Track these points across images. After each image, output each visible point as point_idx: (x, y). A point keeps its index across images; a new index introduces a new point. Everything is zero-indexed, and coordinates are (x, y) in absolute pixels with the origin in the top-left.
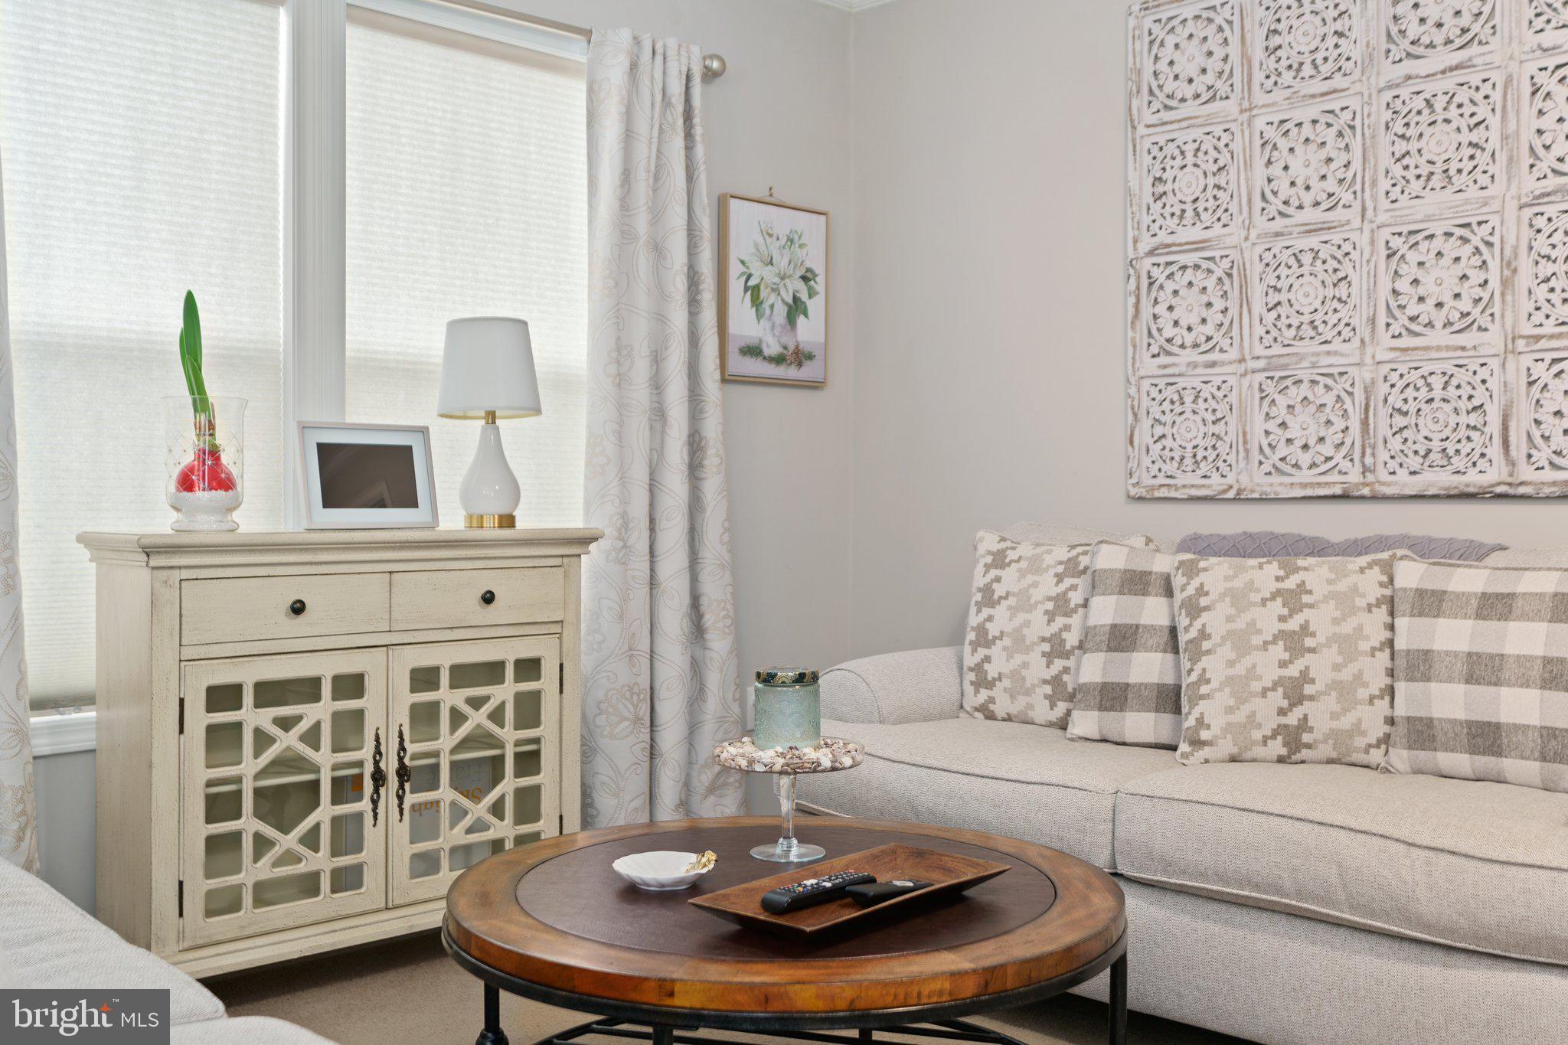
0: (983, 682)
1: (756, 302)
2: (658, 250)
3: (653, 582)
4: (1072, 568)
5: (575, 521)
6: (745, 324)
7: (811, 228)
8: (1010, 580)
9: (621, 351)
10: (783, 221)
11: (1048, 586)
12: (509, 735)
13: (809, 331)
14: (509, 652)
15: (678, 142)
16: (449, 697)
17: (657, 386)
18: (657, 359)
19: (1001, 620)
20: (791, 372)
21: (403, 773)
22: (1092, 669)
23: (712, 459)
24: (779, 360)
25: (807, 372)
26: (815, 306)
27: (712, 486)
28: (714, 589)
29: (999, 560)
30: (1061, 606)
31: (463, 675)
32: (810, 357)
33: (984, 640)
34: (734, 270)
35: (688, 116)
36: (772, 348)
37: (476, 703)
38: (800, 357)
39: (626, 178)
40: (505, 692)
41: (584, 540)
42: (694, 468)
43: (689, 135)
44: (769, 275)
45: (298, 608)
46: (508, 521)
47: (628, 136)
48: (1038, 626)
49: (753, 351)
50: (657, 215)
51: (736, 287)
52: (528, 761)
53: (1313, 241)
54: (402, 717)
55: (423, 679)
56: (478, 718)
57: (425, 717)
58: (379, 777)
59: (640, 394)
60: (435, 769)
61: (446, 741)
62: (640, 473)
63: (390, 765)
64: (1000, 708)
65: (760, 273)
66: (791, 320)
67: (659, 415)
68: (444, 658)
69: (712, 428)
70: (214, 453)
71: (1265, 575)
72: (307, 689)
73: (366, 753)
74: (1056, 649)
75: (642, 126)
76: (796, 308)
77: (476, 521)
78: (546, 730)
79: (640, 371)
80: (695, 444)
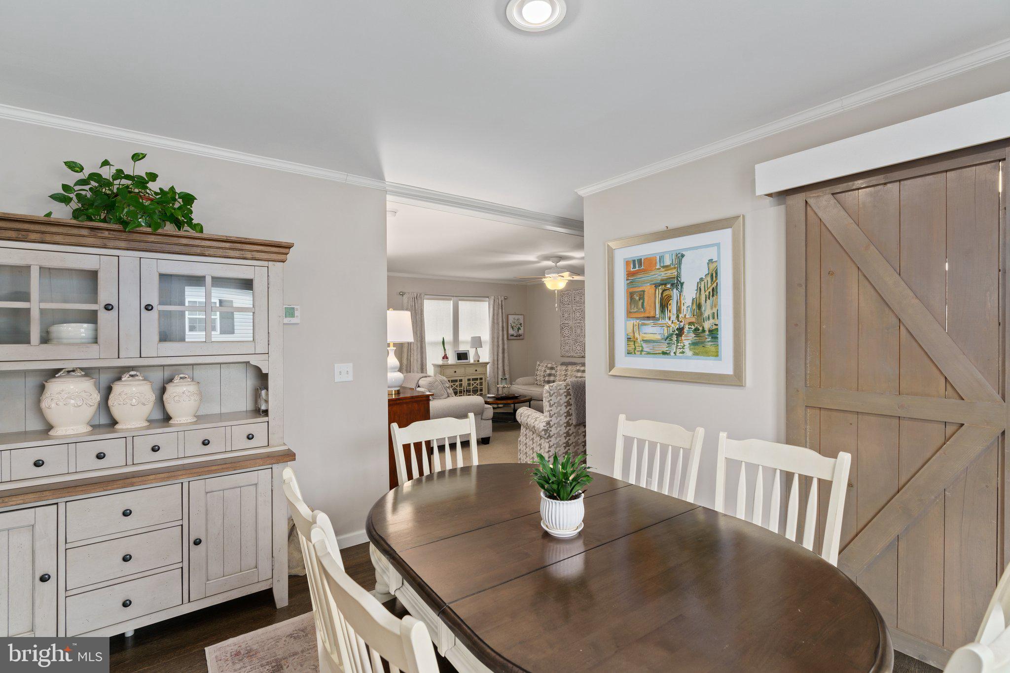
0: (537, 381)
1: (513, 329)
2: (498, 324)
3: (498, 368)
4: (546, 366)
5: (487, 361)
6: (511, 332)
7: (521, 317)
8: (540, 368)
9: (493, 338)
10: (516, 317)
11: (544, 369)
12: (479, 387)
13: (521, 332)
14: (479, 377)
15: (500, 310)
16: (472, 382)
17: (498, 342)
18: (498, 338)
19: (538, 373)
20: (518, 338)
21: (467, 391)
22: (547, 379)
23: (506, 351)
24: (516, 336)
25: (521, 338)
26: (522, 328)
27: (506, 355)
28: (506, 368)
29: (539, 365)
30: (545, 371)
31: (473, 379)
32: (521, 335)
33: (537, 375)
34: (509, 324)
35: (502, 306)
36: (515, 335)
37: (475, 383)
38: (520, 335)
39: (494, 315)
40: (478, 382)
41: (488, 363)
42: (503, 352)
43: (502, 308)
44: (515, 325)
45: (455, 372)
46: (478, 361)
47: (494, 310)
48: (542, 374)
49: (512, 335)
50: (498, 319)
51: (510, 327)
52: (481, 390)
53: (579, 324)
54: (466, 384)
55: (469, 380)
56: (475, 385)
57: (469, 385)
58: (464, 391)
59: (496, 344)
60: (470, 391)
61: (471, 387)
62: (496, 353)
63: (465, 390)
64: (539, 383)
65: (513, 324)
66: (518, 331)
67: (498, 346)
68: (471, 377)
69: (506, 347)
70: (446, 355)
71: (564, 368)
72: (456, 381)
73: (463, 388)
74: (544, 377)
75: (496, 308)
76: (519, 329)
77: (475, 361)
78: (483, 386)
79: (496, 340)
80: (503, 349)
